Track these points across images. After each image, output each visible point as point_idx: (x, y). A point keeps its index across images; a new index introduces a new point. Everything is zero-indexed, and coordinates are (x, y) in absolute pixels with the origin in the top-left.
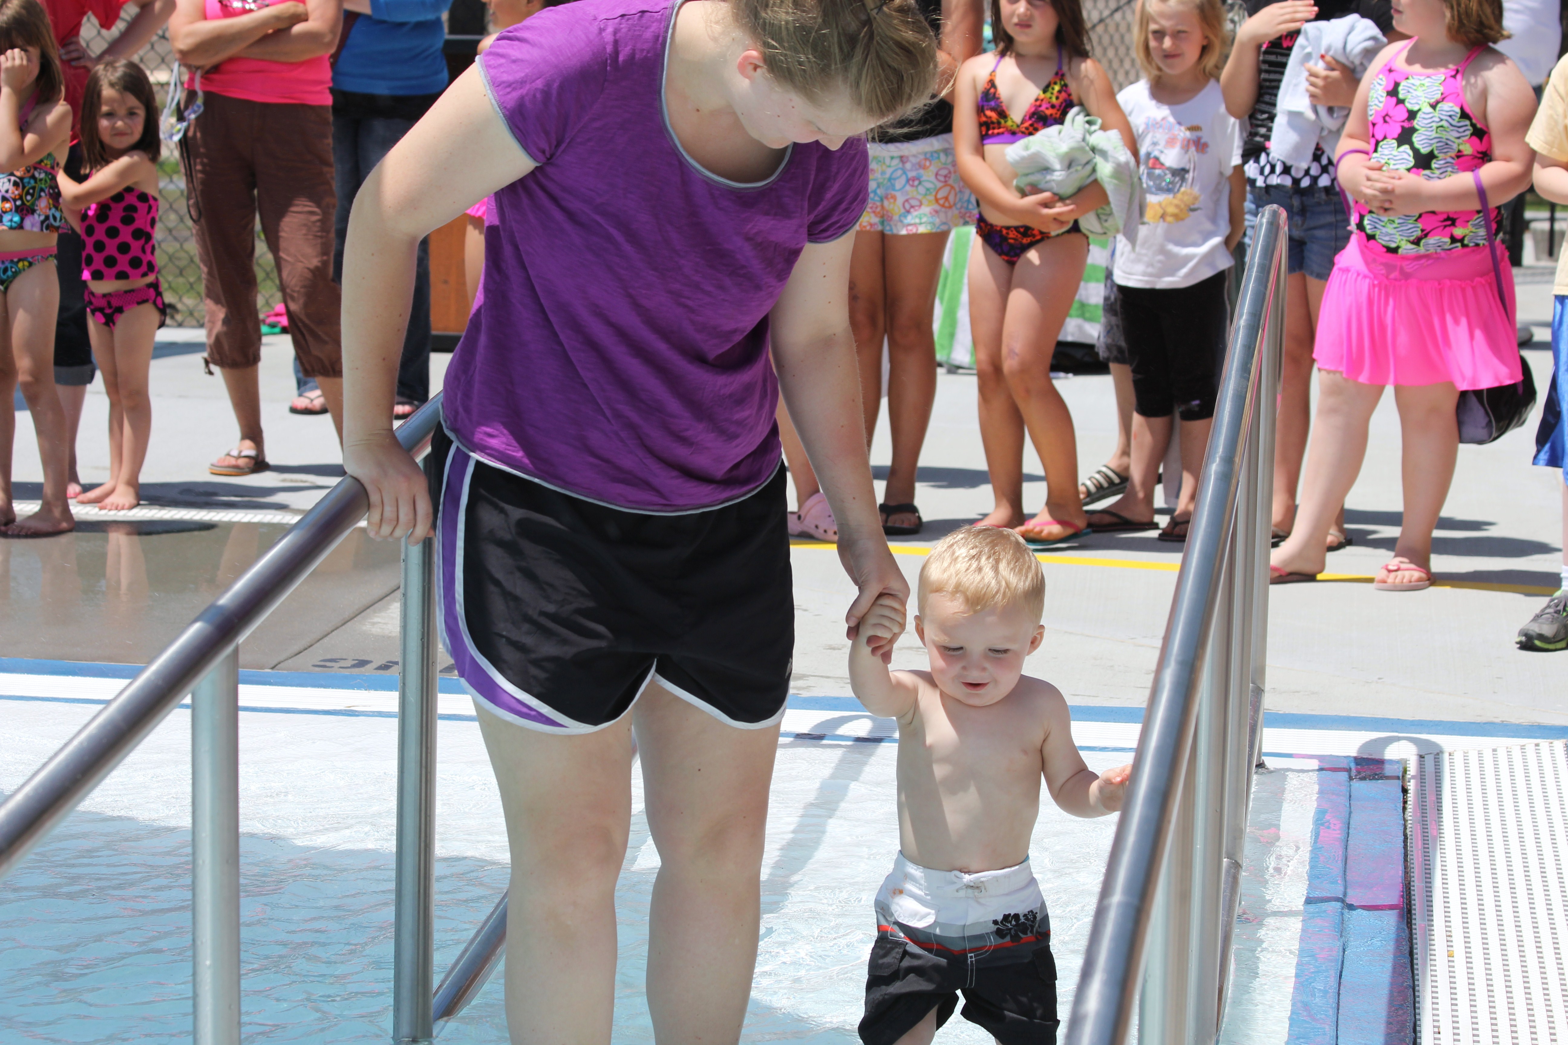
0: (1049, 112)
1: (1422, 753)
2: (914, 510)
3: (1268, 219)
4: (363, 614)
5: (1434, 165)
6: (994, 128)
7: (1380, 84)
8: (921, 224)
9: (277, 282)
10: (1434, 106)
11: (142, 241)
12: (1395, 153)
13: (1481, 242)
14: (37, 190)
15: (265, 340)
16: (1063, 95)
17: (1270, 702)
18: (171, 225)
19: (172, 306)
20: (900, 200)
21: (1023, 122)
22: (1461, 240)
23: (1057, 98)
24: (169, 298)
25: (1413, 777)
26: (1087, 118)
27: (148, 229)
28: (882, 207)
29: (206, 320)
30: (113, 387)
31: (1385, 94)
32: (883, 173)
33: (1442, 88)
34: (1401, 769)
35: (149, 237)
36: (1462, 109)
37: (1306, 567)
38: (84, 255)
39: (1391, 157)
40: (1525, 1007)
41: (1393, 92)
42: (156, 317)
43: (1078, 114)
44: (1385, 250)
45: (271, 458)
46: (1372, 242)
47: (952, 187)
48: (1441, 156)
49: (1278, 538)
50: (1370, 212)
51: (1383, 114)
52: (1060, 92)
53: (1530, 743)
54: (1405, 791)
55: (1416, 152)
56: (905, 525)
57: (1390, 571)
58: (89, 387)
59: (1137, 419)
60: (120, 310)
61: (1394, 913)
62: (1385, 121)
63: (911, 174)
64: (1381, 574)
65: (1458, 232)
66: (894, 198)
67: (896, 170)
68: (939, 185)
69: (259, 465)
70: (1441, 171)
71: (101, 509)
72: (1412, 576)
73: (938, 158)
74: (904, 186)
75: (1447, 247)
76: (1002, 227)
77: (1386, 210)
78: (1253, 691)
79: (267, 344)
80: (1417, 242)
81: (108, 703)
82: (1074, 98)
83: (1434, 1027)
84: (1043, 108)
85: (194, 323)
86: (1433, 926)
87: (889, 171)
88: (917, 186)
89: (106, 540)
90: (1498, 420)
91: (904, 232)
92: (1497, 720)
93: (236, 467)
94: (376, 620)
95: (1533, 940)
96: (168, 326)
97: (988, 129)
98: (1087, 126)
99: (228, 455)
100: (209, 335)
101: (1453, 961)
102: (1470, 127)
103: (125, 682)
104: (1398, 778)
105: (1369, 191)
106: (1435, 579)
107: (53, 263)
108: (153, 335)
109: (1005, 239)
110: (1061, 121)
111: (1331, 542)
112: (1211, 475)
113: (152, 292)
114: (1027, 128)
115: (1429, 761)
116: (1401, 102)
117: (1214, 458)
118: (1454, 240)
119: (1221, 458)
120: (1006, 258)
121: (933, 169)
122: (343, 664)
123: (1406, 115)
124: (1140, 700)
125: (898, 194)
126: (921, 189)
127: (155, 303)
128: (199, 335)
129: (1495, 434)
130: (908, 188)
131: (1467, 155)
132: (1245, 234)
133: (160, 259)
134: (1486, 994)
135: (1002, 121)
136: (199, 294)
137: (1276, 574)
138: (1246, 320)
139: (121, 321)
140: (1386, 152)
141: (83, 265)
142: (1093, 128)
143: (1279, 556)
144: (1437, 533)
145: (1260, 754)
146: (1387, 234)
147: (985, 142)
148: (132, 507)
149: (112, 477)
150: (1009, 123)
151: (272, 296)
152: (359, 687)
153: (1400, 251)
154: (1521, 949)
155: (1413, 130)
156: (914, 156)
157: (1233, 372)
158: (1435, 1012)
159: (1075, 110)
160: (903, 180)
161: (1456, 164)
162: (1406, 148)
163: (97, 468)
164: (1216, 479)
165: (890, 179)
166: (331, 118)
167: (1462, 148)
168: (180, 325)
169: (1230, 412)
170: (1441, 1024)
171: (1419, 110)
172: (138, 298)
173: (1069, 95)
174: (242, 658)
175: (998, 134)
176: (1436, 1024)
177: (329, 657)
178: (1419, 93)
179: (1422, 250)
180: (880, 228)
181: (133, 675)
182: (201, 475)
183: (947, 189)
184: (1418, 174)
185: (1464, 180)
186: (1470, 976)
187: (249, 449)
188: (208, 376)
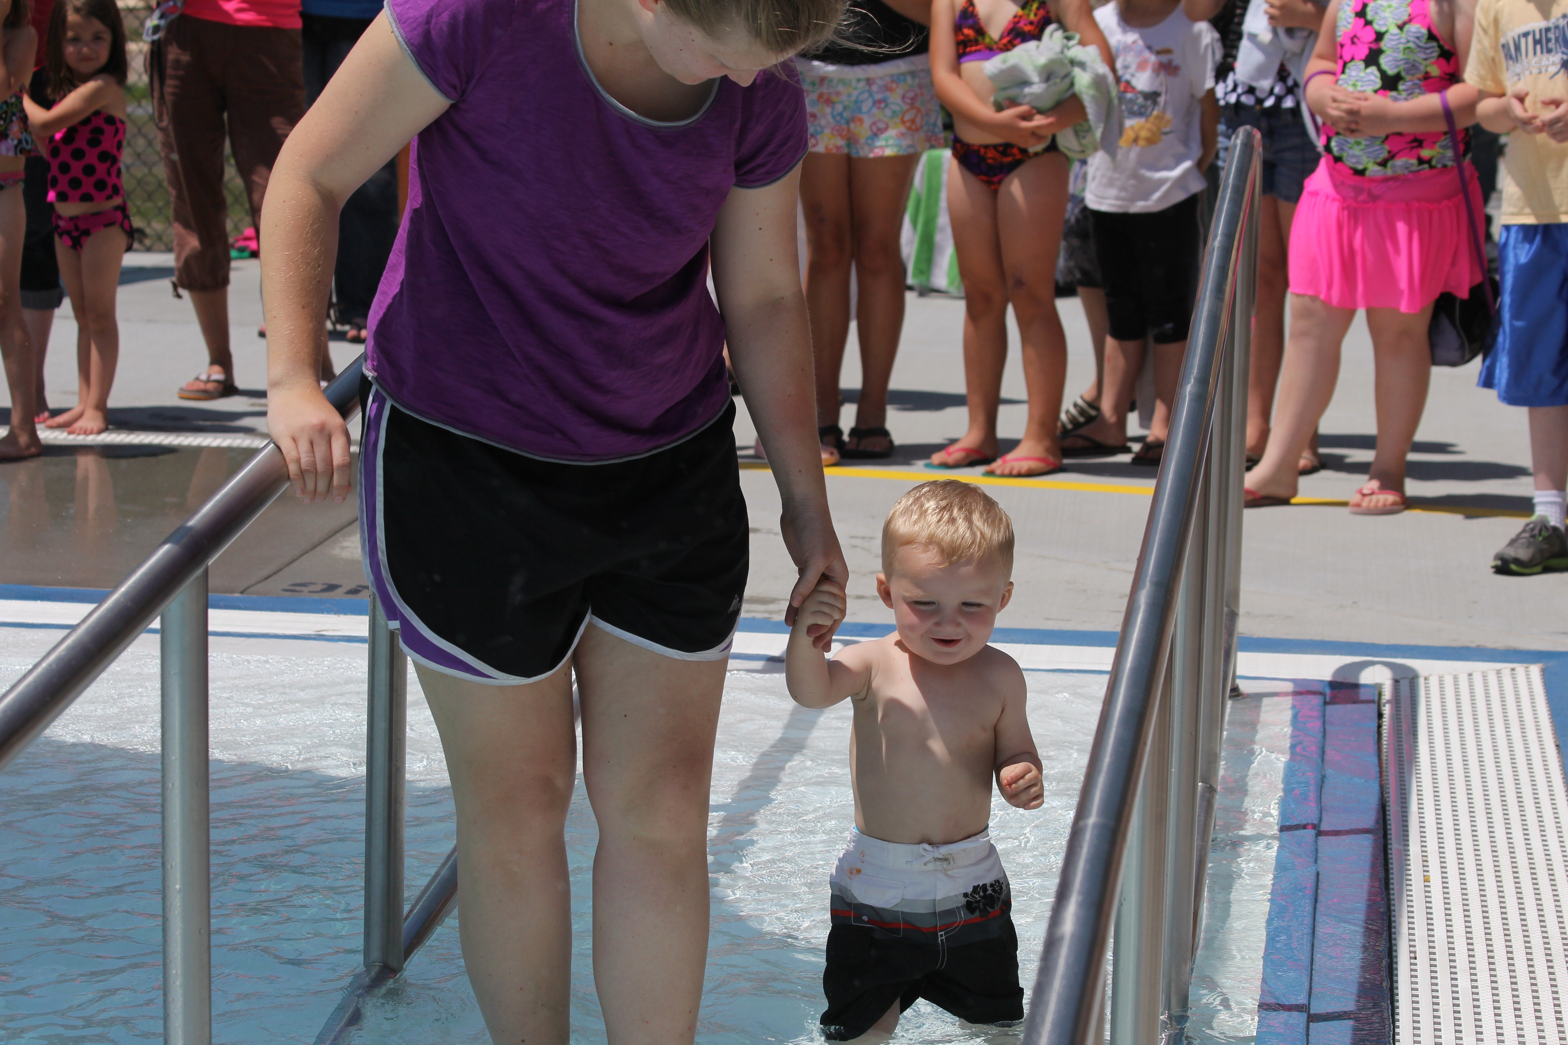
0: (1027, 28)
1: (1398, 678)
2: (886, 434)
3: (1242, 140)
4: (333, 539)
5: (1401, 87)
6: (971, 46)
7: (1348, 5)
8: (887, 146)
9: (247, 206)
10: (1401, 27)
11: (108, 164)
12: (1362, 74)
13: (1450, 164)
14: (9, 114)
15: (234, 264)
16: (1042, 12)
17: (1244, 626)
18: (140, 150)
19: (141, 232)
20: (867, 122)
21: (1002, 38)
22: (1429, 161)
23: (1036, 15)
24: (137, 222)
25: (1388, 702)
26: (1066, 34)
27: (114, 151)
28: (849, 130)
29: (175, 244)
30: (80, 312)
31: (1353, 15)
32: (849, 95)
33: (1409, 10)
34: (1377, 693)
35: (114, 160)
36: (1429, 30)
37: (1281, 492)
38: (49, 176)
39: (1357, 78)
40: (1502, 933)
41: (1361, 14)
42: (122, 240)
43: (1056, 30)
44: (1351, 172)
45: (240, 382)
46: (1339, 165)
47: (919, 110)
48: (1408, 78)
49: (1252, 462)
50: (1337, 134)
51: (1352, 35)
52: (1038, 9)
53: (1505, 667)
54: (1380, 716)
55: (1383, 73)
56: (877, 449)
57: (1364, 495)
58: (57, 312)
59: (1110, 342)
60: (87, 233)
61: (1370, 836)
62: (1353, 43)
63: (878, 97)
64: (1355, 498)
65: (1426, 153)
66: (861, 121)
67: (861, 93)
68: (905, 107)
69: (228, 389)
70: (1408, 92)
71: (70, 433)
72: (1386, 500)
73: (905, 80)
74: (871, 109)
75: (1414, 168)
76: (980, 146)
77: (1352, 131)
78: (1227, 615)
79: (237, 269)
80: (1383, 164)
81: (73, 628)
82: (1053, 15)
83: (1411, 952)
84: (1021, 25)
85: (163, 247)
86: (1408, 850)
87: (855, 94)
88: (883, 109)
89: (75, 464)
90: (1471, 342)
91: (871, 155)
92: (1473, 645)
93: (205, 391)
94: (345, 544)
95: (1510, 865)
96: (136, 251)
97: (965, 47)
98: (1065, 41)
99: (197, 379)
100: (178, 259)
101: (1429, 886)
102: (1437, 49)
103: (90, 607)
104: (1373, 702)
105: (1335, 113)
106: (1411, 503)
107: (21, 186)
108: (120, 259)
109: (983, 159)
110: (1038, 36)
111: (1305, 466)
112: (1185, 396)
113: (119, 214)
114: (1005, 45)
115: (1404, 686)
116: (1368, 23)
117: (1189, 379)
118: (1421, 161)
119: (1195, 379)
120: (984, 178)
121: (900, 91)
122: (312, 588)
123: (1372, 37)
124: (1114, 624)
125: (865, 117)
126: (888, 112)
127: (122, 226)
128: (167, 260)
129: (1467, 356)
130: (875, 110)
131: (1434, 77)
132: (1217, 157)
133: (127, 182)
134: (1462, 919)
135: (980, 39)
136: (167, 219)
137: (1250, 497)
138: (1220, 241)
139: (89, 244)
140: (1354, 73)
141: (49, 187)
142: (1071, 43)
143: (1252, 479)
144: (1412, 457)
145: (1234, 677)
146: (1354, 156)
147: (962, 60)
148: (100, 432)
149: (81, 401)
150: (987, 40)
151: (241, 220)
152: (329, 611)
153: (1367, 173)
154: (1498, 874)
155: (1380, 52)
156: (881, 78)
157: (1208, 293)
158: (1411, 937)
159: (1052, 27)
160: (870, 102)
161: (1424, 86)
162: (1373, 69)
163: (65, 393)
164: (1190, 401)
165: (856, 102)
166: (300, 40)
167: (1429, 69)
168: (149, 250)
169: (1204, 333)
170: (1417, 949)
171: (1386, 32)
172: (103, 220)
173: (1048, 12)
174: (212, 582)
175: (976, 51)
176: (1412, 949)
177: (298, 581)
178: (1387, 14)
179: (1389, 172)
180: (845, 151)
181: (100, 600)
182: (171, 400)
183: (913, 112)
184: (1385, 96)
185: (1431, 101)
186: (1446, 901)
187: (218, 374)
188: (176, 300)
